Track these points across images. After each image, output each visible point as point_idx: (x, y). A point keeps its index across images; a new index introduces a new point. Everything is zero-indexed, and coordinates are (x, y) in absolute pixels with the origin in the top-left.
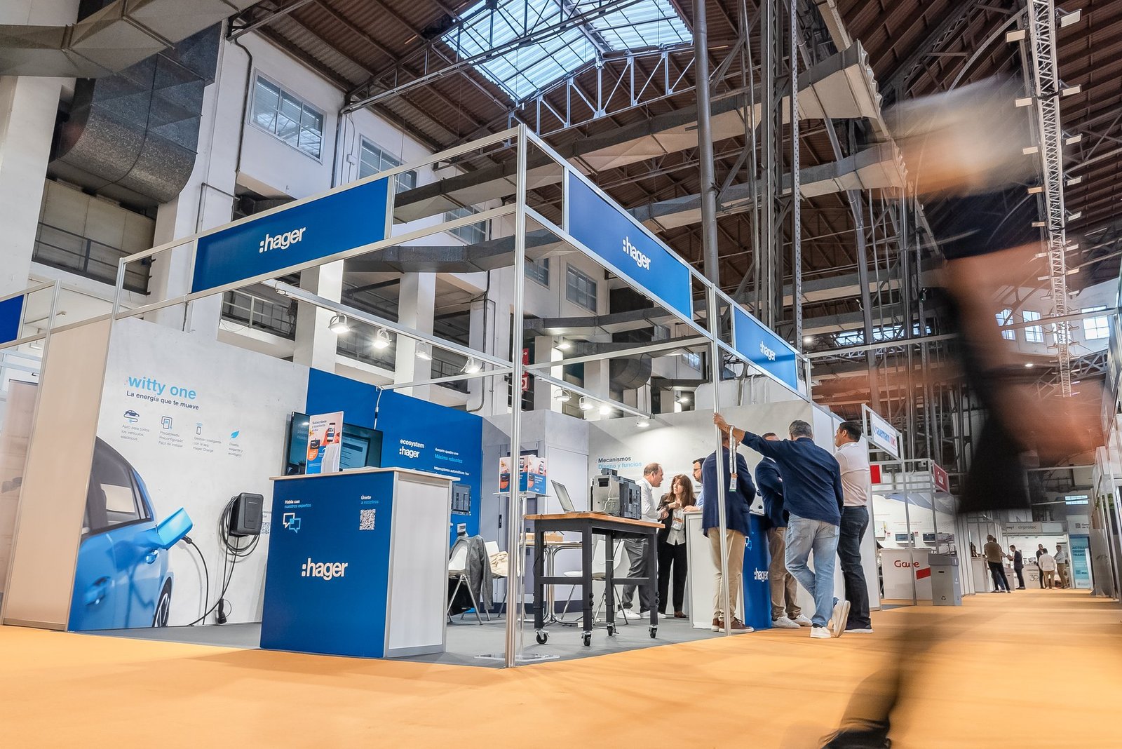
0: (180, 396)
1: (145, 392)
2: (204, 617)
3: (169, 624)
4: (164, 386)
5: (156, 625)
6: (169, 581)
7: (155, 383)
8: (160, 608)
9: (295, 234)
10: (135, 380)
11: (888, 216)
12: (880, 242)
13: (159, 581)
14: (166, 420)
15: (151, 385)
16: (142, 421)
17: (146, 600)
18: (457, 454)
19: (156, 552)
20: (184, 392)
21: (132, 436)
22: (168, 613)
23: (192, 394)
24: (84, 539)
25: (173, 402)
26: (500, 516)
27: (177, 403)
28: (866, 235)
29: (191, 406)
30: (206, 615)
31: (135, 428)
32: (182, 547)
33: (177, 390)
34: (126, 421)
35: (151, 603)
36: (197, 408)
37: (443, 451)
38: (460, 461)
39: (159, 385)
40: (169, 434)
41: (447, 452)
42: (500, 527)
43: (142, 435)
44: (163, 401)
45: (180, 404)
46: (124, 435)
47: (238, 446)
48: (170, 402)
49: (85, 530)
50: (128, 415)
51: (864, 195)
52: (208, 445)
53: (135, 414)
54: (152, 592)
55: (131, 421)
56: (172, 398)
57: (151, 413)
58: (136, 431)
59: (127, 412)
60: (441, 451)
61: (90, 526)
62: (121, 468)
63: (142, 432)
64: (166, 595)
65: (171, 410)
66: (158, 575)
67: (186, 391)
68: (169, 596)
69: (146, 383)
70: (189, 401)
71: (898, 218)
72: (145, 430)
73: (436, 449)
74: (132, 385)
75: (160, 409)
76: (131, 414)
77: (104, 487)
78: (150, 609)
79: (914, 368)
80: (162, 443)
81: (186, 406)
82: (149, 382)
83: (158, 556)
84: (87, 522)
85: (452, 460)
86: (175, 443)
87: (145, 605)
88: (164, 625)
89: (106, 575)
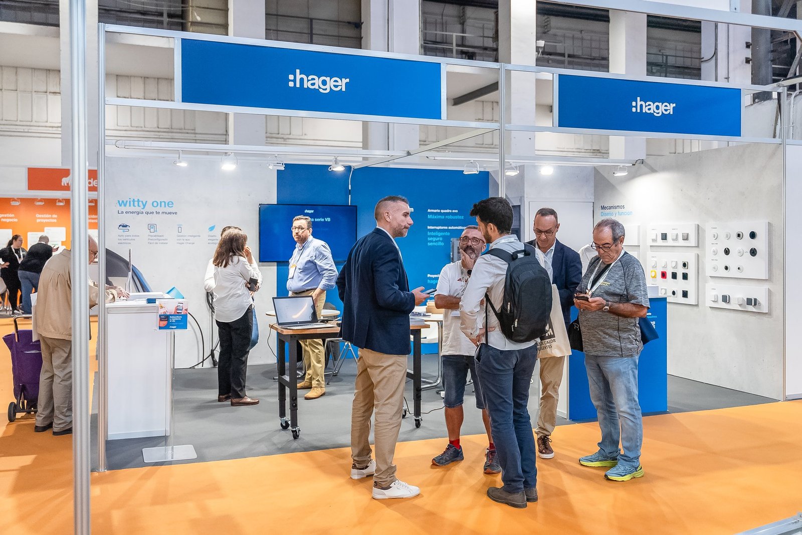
0: (161, 206)
1: (132, 209)
2: (203, 362)
4: (146, 202)
7: (138, 201)
10: (123, 201)
14: (151, 227)
15: (136, 203)
16: (132, 230)
18: (457, 211)
20: (163, 204)
21: (126, 241)
23: (170, 204)
25: (155, 213)
27: (158, 213)
29: (170, 213)
30: (204, 360)
31: (128, 236)
33: (157, 202)
34: (121, 231)
36: (176, 213)
37: (439, 211)
38: (461, 217)
39: (142, 202)
40: (155, 236)
41: (442, 211)
43: (134, 240)
44: (147, 213)
45: (161, 213)
46: (120, 241)
47: (215, 236)
48: (152, 213)
50: (121, 227)
52: (189, 240)
53: (126, 226)
55: (124, 231)
56: (154, 210)
57: (138, 225)
58: (129, 238)
59: (120, 226)
60: (435, 211)
62: (122, 265)
63: (133, 238)
65: (154, 219)
67: (165, 202)
69: (132, 203)
70: (168, 210)
72: (136, 236)
74: (120, 205)
75: (145, 219)
76: (123, 226)
80: (150, 243)
81: (166, 213)
82: (134, 201)
85: (450, 217)
86: (160, 242)
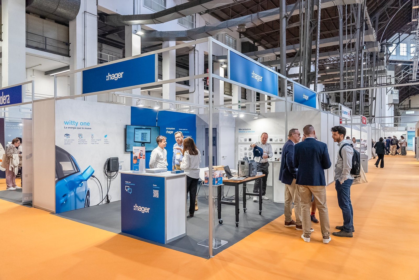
0: (84, 125)
1: (71, 126)
3: (90, 205)
4: (78, 122)
5: (86, 207)
6: (88, 192)
7: (74, 122)
8: (86, 201)
9: (120, 74)
10: (67, 122)
11: (353, 14)
12: (349, 25)
13: (85, 192)
14: (80, 135)
15: (73, 123)
16: (71, 137)
17: (81, 199)
18: (187, 130)
19: (83, 182)
20: (85, 124)
21: (69, 143)
22: (89, 202)
23: (88, 124)
24: (56, 182)
25: (82, 128)
26: (203, 151)
27: (83, 128)
28: (343, 22)
29: (88, 128)
30: (102, 201)
31: (69, 140)
32: (92, 179)
33: (83, 123)
34: (65, 138)
35: (83, 200)
36: (91, 129)
37: (182, 129)
38: (188, 132)
39: (76, 122)
40: (82, 140)
41: (183, 130)
42: (203, 155)
43: (72, 142)
44: (78, 128)
45: (84, 128)
46: (65, 143)
47: (107, 140)
48: (80, 128)
49: (56, 179)
50: (66, 136)
51: (344, 7)
52: (96, 142)
53: (68, 135)
54: (83, 196)
55: (67, 138)
56: (81, 127)
57: (74, 134)
58: (70, 141)
59: (65, 135)
60: (181, 129)
61: (58, 178)
62: (66, 155)
63: (72, 141)
64: (88, 196)
65: (81, 131)
66: (84, 190)
68: (89, 196)
69: (71, 123)
70: (87, 127)
71: (357, 16)
73: (179, 129)
74: (65, 124)
75: (77, 131)
76: (67, 135)
77: (61, 163)
78: (83, 202)
79: (357, 76)
80: (80, 144)
81: (86, 128)
82: (72, 122)
83: (83, 184)
84: (57, 176)
85: (185, 132)
86: (84, 143)
87: (81, 201)
88: (89, 206)
89: (66, 193)
